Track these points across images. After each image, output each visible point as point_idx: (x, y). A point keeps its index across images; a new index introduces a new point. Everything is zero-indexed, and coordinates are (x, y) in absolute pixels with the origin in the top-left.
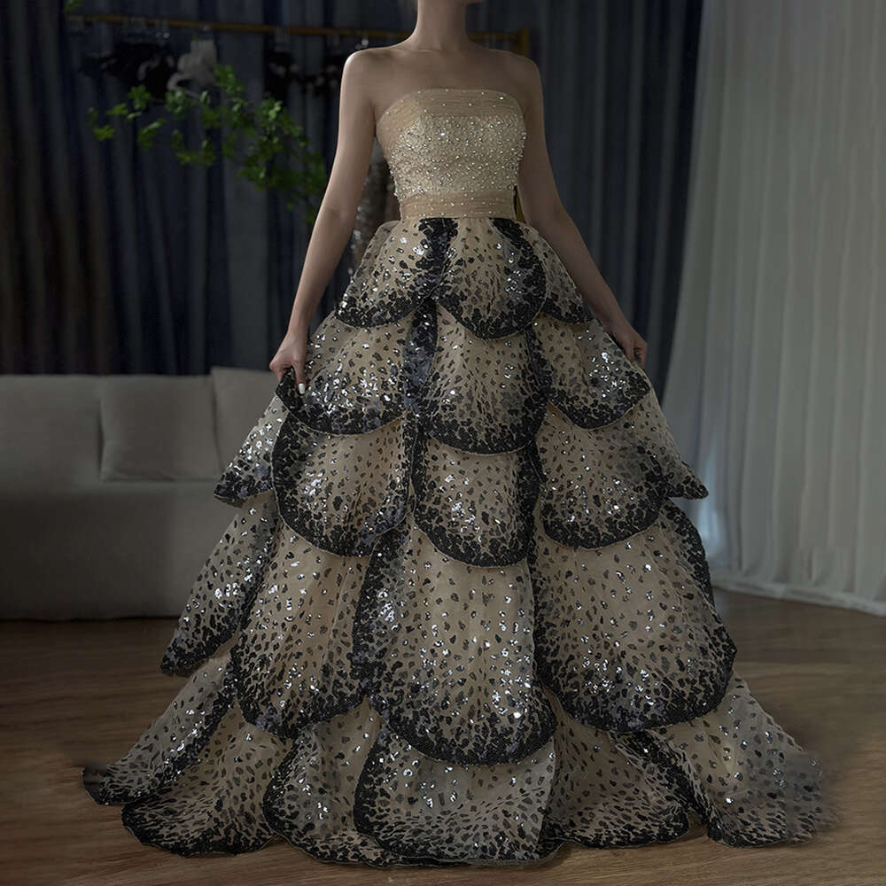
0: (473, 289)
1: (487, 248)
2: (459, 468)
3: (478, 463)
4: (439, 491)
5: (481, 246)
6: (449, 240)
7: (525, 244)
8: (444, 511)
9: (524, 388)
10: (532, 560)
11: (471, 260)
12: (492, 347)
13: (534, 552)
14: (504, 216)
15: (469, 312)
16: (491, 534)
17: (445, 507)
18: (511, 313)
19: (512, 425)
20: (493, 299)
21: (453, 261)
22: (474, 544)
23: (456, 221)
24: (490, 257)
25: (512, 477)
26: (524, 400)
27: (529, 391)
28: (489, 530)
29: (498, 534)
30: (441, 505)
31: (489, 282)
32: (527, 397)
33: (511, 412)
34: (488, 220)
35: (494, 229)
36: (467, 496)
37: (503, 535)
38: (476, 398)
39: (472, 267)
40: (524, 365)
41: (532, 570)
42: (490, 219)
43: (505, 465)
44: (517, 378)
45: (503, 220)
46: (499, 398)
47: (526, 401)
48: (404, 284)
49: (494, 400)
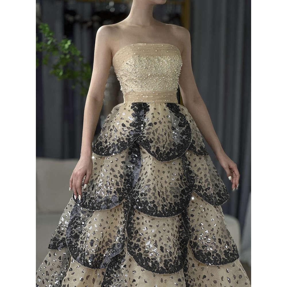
0: (156, 137)
1: (163, 117)
2: (149, 224)
3: (158, 222)
4: (140, 235)
5: (160, 117)
6: (145, 113)
7: (182, 115)
8: (142, 245)
9: (181, 184)
10: (186, 270)
11: (155, 123)
12: (165, 165)
13: (187, 266)
14: (172, 102)
15: (154, 148)
16: (165, 257)
17: (142, 243)
18: (175, 148)
19: (175, 203)
20: (166, 142)
21: (147, 124)
22: (156, 262)
23: (148, 104)
24: (165, 122)
25: (175, 229)
26: (181, 190)
27: (184, 186)
28: (164, 255)
29: (168, 257)
30: (141, 242)
31: (163, 134)
32: (182, 189)
33: (174, 196)
34: (164, 104)
35: (167, 109)
36: (153, 238)
37: (171, 258)
38: (157, 190)
39: (156, 127)
40: (182, 174)
41: (185, 275)
42: (165, 103)
43: (172, 223)
44: (178, 180)
45: (171, 104)
46: (169, 189)
47: (182, 191)
48: (124, 134)
49: (167, 191)
